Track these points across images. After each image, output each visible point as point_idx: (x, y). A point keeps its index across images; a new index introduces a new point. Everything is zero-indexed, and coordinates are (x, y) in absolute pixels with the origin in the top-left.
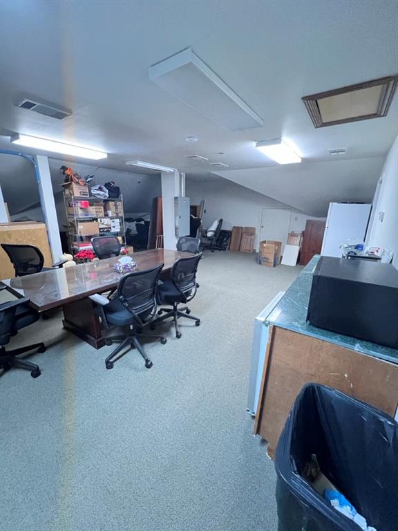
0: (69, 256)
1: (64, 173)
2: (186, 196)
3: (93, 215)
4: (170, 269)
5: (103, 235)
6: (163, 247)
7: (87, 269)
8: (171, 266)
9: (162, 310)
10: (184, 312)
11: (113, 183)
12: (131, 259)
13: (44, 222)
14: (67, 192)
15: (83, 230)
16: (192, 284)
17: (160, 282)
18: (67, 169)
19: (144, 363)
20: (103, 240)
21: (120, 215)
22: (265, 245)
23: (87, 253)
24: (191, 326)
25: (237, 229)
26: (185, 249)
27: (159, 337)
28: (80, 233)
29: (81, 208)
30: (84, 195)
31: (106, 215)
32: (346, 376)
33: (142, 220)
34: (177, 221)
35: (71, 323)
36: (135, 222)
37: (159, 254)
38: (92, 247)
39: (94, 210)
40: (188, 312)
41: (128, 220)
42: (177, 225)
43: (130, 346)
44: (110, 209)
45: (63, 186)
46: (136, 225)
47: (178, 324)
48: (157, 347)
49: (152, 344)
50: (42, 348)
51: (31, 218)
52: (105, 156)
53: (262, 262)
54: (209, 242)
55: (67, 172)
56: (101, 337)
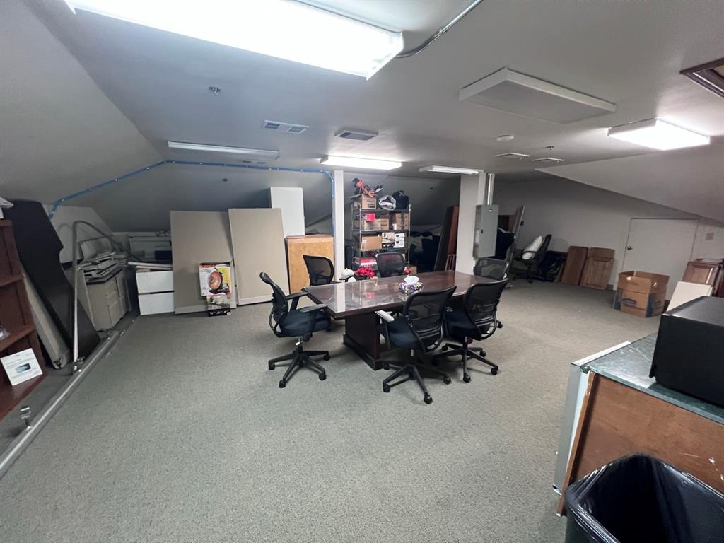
0: (350, 272)
1: (355, 186)
2: (494, 202)
3: (378, 228)
4: (463, 295)
5: (385, 251)
6: (455, 270)
7: (365, 288)
8: (464, 292)
9: (447, 345)
10: (478, 353)
11: (402, 192)
12: (418, 279)
13: (333, 236)
14: (356, 204)
15: (366, 244)
16: (491, 318)
17: (449, 310)
18: (359, 181)
19: (423, 397)
20: (385, 257)
21: (406, 228)
22: (629, 278)
23: (368, 269)
24: (486, 373)
25: (579, 251)
26: (486, 274)
27: (442, 374)
28: (363, 248)
29: (367, 222)
30: (371, 207)
31: (391, 229)
32: (713, 461)
33: (431, 234)
34: (478, 236)
35: (351, 339)
36: (421, 237)
37: (449, 278)
38: (376, 263)
39: (379, 224)
40: (483, 354)
41: (414, 234)
42: (477, 241)
43: (407, 376)
44: (395, 222)
45: (352, 199)
46: (423, 240)
47: (468, 366)
48: (439, 385)
49: (433, 380)
50: (327, 356)
51: (319, 231)
52: (400, 165)
53: (622, 307)
54: (526, 268)
55: (359, 184)
56: (379, 358)
